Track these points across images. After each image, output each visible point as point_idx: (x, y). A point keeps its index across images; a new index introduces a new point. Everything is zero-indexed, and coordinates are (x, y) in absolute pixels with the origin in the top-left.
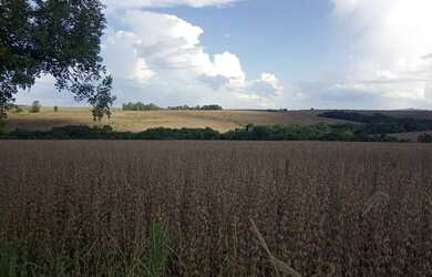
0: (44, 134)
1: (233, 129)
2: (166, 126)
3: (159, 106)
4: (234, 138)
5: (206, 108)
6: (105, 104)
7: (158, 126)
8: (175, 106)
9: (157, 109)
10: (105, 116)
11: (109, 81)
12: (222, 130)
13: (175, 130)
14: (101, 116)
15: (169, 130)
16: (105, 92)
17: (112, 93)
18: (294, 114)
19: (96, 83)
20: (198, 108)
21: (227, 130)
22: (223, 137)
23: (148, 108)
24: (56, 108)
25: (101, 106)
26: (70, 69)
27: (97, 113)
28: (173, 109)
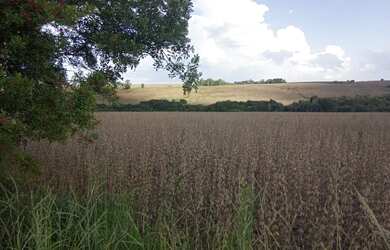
0: (133, 107)
1: (297, 101)
2: (233, 99)
3: (227, 81)
4: (298, 110)
5: (270, 82)
6: (193, 80)
7: (225, 99)
8: (241, 81)
9: (225, 84)
10: (193, 90)
11: (196, 60)
12: (286, 103)
13: (241, 103)
14: (190, 90)
15: (235, 102)
16: (193, 69)
17: (199, 70)
18: (361, 85)
19: (186, 62)
20: (262, 82)
21: (291, 102)
22: (286, 109)
23: (217, 83)
24: (143, 85)
25: (189, 82)
26: (165, 50)
27: (187, 88)
28: (239, 83)
